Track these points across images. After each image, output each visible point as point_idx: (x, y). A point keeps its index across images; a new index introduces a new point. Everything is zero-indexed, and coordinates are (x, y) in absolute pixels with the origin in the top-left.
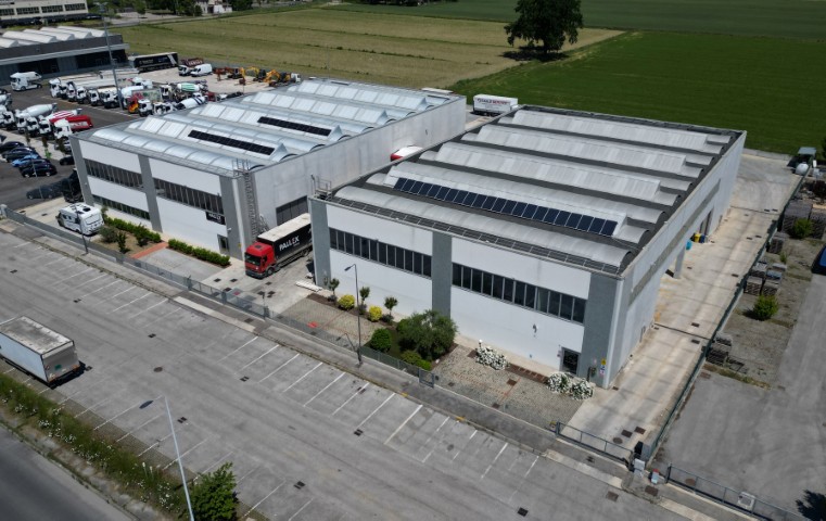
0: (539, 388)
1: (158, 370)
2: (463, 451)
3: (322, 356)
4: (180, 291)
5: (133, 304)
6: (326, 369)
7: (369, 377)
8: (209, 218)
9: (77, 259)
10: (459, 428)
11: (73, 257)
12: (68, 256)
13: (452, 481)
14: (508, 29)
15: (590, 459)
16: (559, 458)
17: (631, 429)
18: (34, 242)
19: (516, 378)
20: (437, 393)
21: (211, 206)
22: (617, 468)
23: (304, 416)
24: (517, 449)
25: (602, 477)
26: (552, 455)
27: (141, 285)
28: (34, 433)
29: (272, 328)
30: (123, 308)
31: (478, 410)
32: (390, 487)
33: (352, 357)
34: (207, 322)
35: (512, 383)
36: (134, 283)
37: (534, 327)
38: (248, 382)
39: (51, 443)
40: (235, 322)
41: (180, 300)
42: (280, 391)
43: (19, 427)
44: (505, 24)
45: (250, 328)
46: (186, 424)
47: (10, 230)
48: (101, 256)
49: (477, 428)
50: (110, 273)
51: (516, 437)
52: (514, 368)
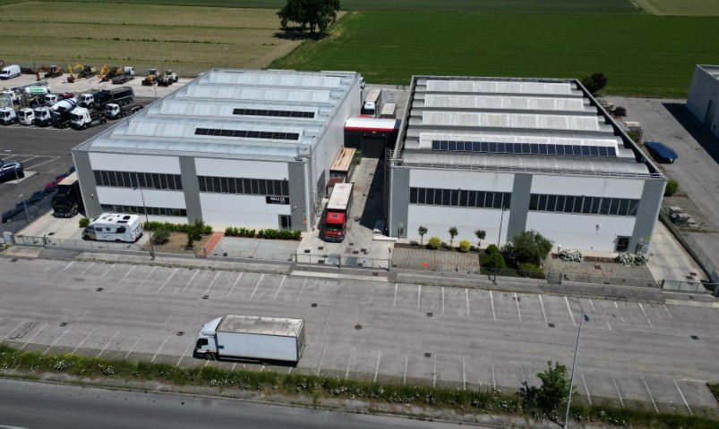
0: (616, 266)
1: (358, 327)
2: (623, 316)
3: (462, 284)
4: (289, 267)
5: (261, 286)
6: (474, 293)
7: (511, 289)
8: (269, 201)
9: (151, 265)
10: (605, 304)
11: (144, 264)
12: (136, 264)
13: (639, 334)
14: (280, 14)
15: (691, 298)
16: (676, 302)
17: (689, 275)
18: (79, 260)
19: (597, 264)
20: (566, 287)
21: (273, 190)
22: (709, 298)
23: (505, 326)
24: (649, 305)
25: (708, 305)
26: (669, 302)
27: (247, 271)
28: (334, 401)
29: (399, 275)
30: (257, 292)
31: (602, 289)
32: (613, 350)
33: (484, 279)
34: (343, 284)
35: (598, 268)
36: (238, 270)
37: (597, 227)
38: (435, 317)
39: (359, 403)
40: (366, 278)
41: (295, 273)
42: (466, 314)
43: (315, 402)
44: (278, 11)
45: (385, 279)
46: (434, 356)
47: (36, 255)
48: (174, 256)
49: (613, 300)
50: (202, 268)
51: (641, 298)
52: (588, 259)
